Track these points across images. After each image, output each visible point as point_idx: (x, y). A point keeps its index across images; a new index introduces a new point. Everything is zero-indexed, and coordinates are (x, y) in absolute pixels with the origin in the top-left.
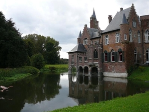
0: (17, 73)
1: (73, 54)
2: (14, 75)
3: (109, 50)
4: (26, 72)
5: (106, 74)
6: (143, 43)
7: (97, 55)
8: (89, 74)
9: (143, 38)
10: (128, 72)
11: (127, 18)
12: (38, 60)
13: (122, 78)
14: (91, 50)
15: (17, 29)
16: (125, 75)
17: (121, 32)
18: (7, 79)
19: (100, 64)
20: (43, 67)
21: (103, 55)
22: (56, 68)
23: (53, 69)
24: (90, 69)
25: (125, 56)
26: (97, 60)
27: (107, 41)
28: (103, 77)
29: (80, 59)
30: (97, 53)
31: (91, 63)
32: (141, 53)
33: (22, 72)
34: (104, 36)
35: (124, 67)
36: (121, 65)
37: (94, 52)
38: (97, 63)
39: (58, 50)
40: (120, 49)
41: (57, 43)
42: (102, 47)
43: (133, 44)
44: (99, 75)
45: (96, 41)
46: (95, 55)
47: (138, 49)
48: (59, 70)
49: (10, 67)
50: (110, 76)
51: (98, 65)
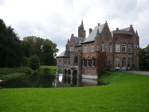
0: (13, 72)
1: (60, 59)
2: (10, 73)
3: (86, 57)
4: (20, 72)
5: (83, 76)
6: (114, 53)
7: (77, 60)
8: (71, 75)
9: (114, 49)
10: (98, 75)
11: (100, 33)
12: (34, 61)
13: (94, 79)
14: (73, 56)
15: (16, 33)
16: (96, 77)
17: (95, 43)
18: (4, 76)
19: (79, 68)
20: (38, 67)
21: (82, 61)
22: (50, 70)
23: (47, 70)
24: (72, 71)
25: (96, 62)
26: (77, 65)
27: (85, 49)
28: (81, 78)
29: (65, 62)
30: (77, 58)
31: (72, 67)
32: (111, 60)
33: (17, 72)
34: (83, 45)
35: (95, 71)
36: (94, 70)
37: (75, 58)
38: (77, 67)
39: (55, 52)
40: (94, 57)
41: (55, 45)
42: (82, 54)
43: (104, 53)
44: (78, 77)
45: (79, 49)
46: (76, 60)
47: (109, 58)
48: (52, 71)
49: (8, 67)
50: (86, 77)
51: (78, 69)
